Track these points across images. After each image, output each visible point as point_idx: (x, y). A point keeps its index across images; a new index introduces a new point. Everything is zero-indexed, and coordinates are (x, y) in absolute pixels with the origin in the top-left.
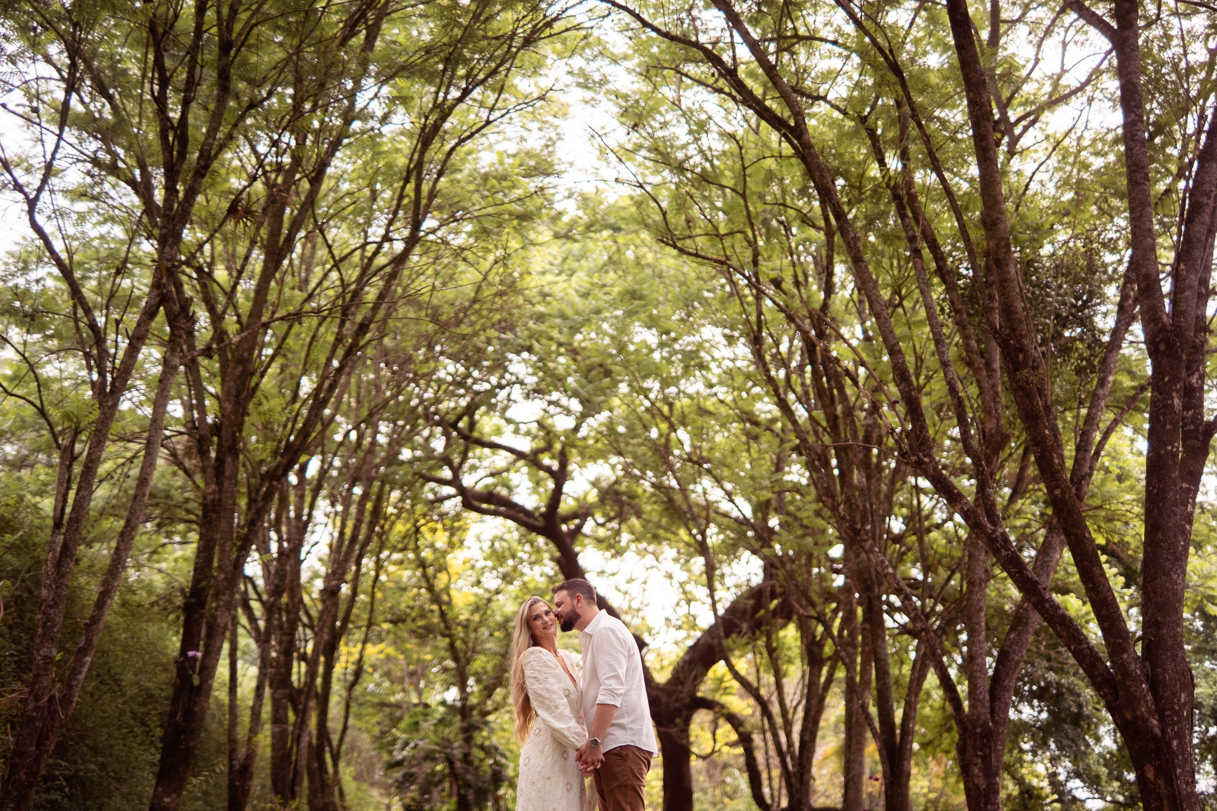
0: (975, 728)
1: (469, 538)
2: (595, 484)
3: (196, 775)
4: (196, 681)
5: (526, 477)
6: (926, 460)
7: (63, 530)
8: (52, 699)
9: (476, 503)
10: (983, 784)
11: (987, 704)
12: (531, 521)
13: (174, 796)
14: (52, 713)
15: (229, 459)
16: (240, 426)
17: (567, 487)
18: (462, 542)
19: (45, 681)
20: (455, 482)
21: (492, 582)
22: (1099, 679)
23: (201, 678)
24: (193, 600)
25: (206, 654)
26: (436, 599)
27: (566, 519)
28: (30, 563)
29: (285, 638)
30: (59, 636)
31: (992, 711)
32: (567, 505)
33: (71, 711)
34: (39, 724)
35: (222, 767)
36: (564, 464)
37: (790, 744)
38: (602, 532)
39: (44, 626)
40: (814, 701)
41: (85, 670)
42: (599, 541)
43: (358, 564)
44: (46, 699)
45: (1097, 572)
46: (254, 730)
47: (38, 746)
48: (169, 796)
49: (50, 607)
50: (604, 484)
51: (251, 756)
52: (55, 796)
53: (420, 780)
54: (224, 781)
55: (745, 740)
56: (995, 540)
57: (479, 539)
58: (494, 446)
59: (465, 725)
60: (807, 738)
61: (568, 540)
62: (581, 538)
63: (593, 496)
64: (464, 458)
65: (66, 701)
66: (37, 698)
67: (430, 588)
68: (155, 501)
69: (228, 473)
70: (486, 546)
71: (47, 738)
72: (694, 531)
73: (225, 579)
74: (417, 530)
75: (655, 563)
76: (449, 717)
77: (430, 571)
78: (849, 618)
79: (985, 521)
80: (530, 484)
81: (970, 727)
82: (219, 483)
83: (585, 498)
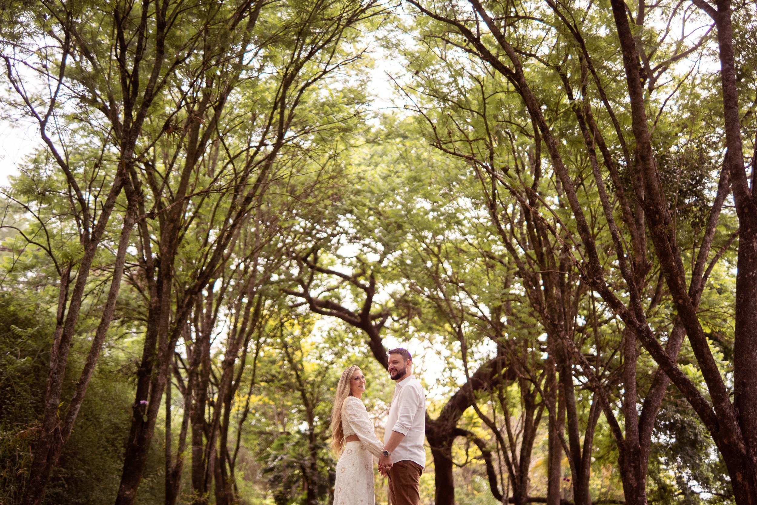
0: (629, 448)
1: (315, 329)
2: (392, 296)
3: (146, 477)
4: (145, 419)
5: (349, 292)
6: (599, 281)
7: (63, 326)
8: (56, 430)
9: (319, 308)
10: (634, 483)
11: (637, 434)
12: (353, 319)
13: (132, 490)
14: (57, 439)
15: (165, 282)
16: (172, 261)
17: (375, 298)
18: (310, 332)
19: (52, 419)
20: (305, 294)
21: (328, 356)
22: (707, 418)
23: (149, 417)
24: (143, 369)
25: (151, 403)
26: (294, 367)
27: (374, 318)
28: (43, 346)
30: (61, 391)
31: (640, 438)
32: (375, 309)
33: (68, 438)
34: (48, 446)
35: (162, 472)
36: (373, 284)
37: (514, 458)
38: (396, 326)
39: (52, 385)
40: (529, 431)
41: (77, 412)
42: (395, 331)
43: (246, 345)
44: (53, 430)
46: (181, 449)
47: (48, 459)
48: (129, 490)
49: (55, 373)
50: (398, 296)
51: (179, 465)
52: (59, 490)
53: (285, 480)
54: (163, 481)
55: (486, 455)
56: (642, 331)
57: (321, 330)
58: (329, 272)
59: (312, 445)
60: (525, 454)
61: (376, 331)
62: (384, 329)
63: (391, 304)
64: (311, 279)
65: (65, 432)
66: (47, 430)
67: (290, 361)
68: (120, 307)
69: (164, 290)
70: (325, 334)
71: (54, 455)
72: (454, 325)
73: (163, 355)
74: (282, 325)
75: (430, 345)
76: (302, 441)
77: (290, 350)
78: (551, 379)
79: (635, 320)
80: (352, 296)
81: (626, 448)
82: (160, 297)
83: (386, 305)
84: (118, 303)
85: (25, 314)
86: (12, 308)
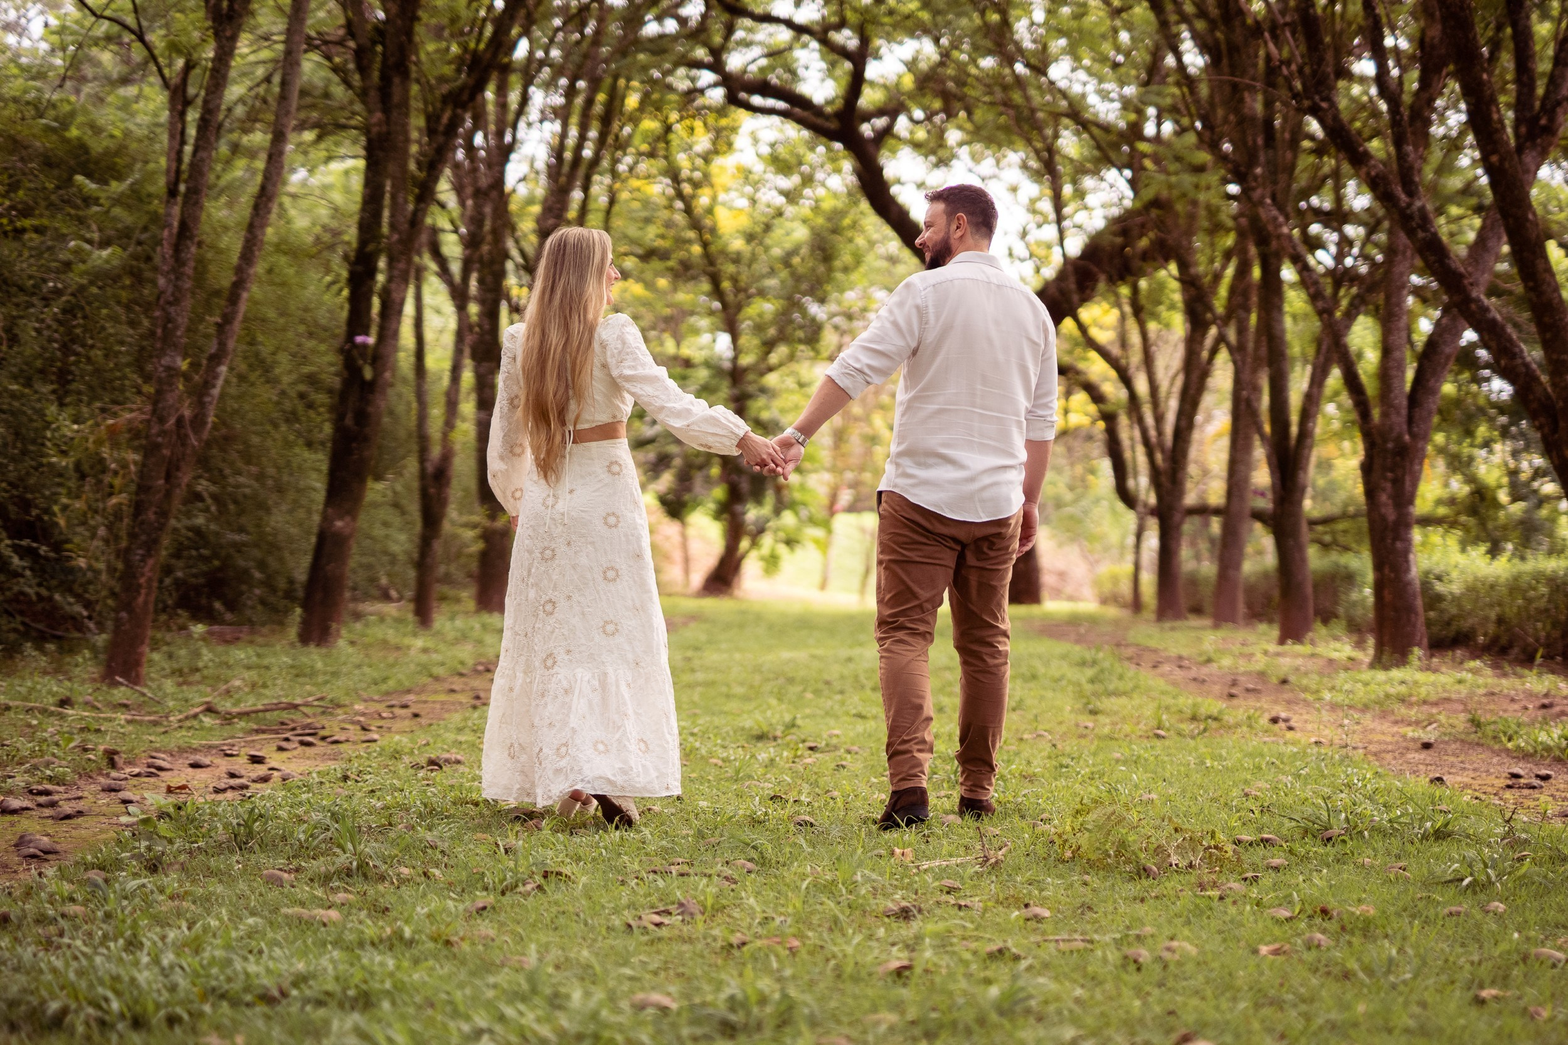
0: (1385, 441)
1: (741, 141)
2: (911, 65)
3: (378, 478)
4: (368, 373)
5: (817, 55)
6: (1324, 105)
7: (179, 199)
8: (180, 421)
9: (743, 95)
10: (1391, 514)
11: (1404, 412)
12: (819, 121)
13: (348, 519)
14: (183, 439)
15: (397, 80)
16: (409, 33)
17: (872, 70)
18: (730, 145)
19: (170, 399)
20: (717, 66)
21: (770, 197)
22: (1535, 405)
23: (375, 369)
24: (359, 268)
25: (381, 338)
26: (696, 224)
27: (867, 117)
28: (145, 219)
29: (489, 296)
30: (184, 340)
31: (1410, 420)
32: (869, 98)
33: (205, 435)
34: (166, 452)
35: (412, 466)
36: (865, 41)
37: (1160, 433)
38: (921, 134)
39: (165, 328)
40: (1195, 376)
41: (220, 382)
42: (917, 146)
43: (586, 189)
44: (172, 421)
45: (1540, 266)
46: (449, 424)
47: (168, 477)
48: (341, 518)
49: (170, 303)
50: (923, 66)
51: (447, 457)
52: (200, 521)
53: (677, 462)
54: (416, 484)
55: (1109, 418)
56: (1410, 217)
57: (756, 141)
58: (768, 18)
59: (736, 391)
60: (1183, 423)
61: (871, 148)
62: (891, 142)
63: (908, 82)
64: (730, 30)
65: (198, 421)
66: (162, 420)
67: (688, 211)
68: (308, 100)
69: (396, 99)
70: (765, 150)
71: (178, 469)
72: (1039, 145)
73: (400, 241)
74: (668, 129)
75: (996, 170)
76: (714, 382)
77: (687, 188)
78: (1243, 271)
79: (1399, 192)
80: (823, 65)
81: (1379, 441)
82: (386, 109)
83: (898, 84)
84: (303, 93)
85: (105, 143)
86: (74, 132)
